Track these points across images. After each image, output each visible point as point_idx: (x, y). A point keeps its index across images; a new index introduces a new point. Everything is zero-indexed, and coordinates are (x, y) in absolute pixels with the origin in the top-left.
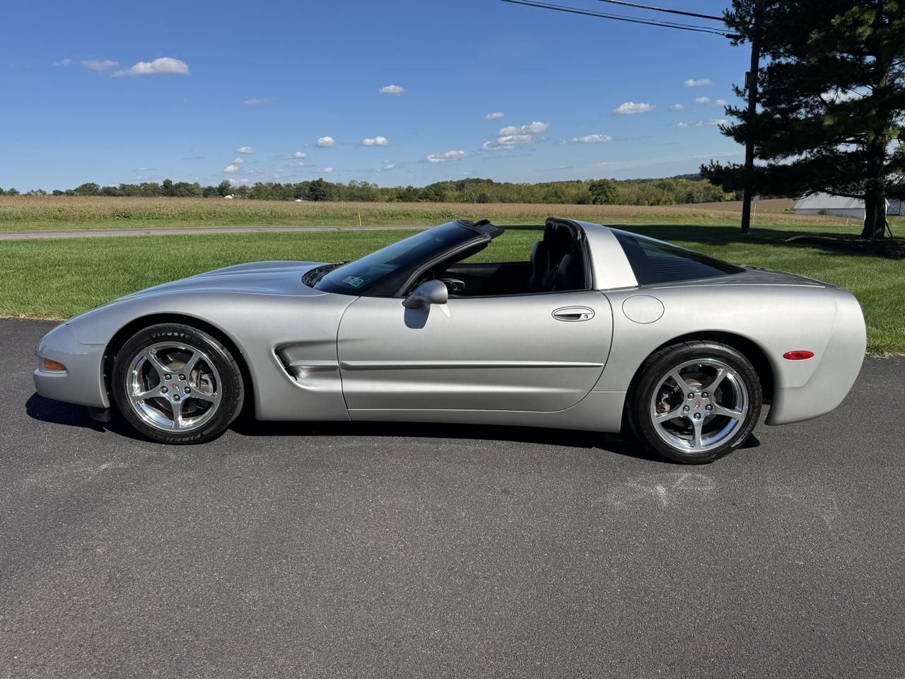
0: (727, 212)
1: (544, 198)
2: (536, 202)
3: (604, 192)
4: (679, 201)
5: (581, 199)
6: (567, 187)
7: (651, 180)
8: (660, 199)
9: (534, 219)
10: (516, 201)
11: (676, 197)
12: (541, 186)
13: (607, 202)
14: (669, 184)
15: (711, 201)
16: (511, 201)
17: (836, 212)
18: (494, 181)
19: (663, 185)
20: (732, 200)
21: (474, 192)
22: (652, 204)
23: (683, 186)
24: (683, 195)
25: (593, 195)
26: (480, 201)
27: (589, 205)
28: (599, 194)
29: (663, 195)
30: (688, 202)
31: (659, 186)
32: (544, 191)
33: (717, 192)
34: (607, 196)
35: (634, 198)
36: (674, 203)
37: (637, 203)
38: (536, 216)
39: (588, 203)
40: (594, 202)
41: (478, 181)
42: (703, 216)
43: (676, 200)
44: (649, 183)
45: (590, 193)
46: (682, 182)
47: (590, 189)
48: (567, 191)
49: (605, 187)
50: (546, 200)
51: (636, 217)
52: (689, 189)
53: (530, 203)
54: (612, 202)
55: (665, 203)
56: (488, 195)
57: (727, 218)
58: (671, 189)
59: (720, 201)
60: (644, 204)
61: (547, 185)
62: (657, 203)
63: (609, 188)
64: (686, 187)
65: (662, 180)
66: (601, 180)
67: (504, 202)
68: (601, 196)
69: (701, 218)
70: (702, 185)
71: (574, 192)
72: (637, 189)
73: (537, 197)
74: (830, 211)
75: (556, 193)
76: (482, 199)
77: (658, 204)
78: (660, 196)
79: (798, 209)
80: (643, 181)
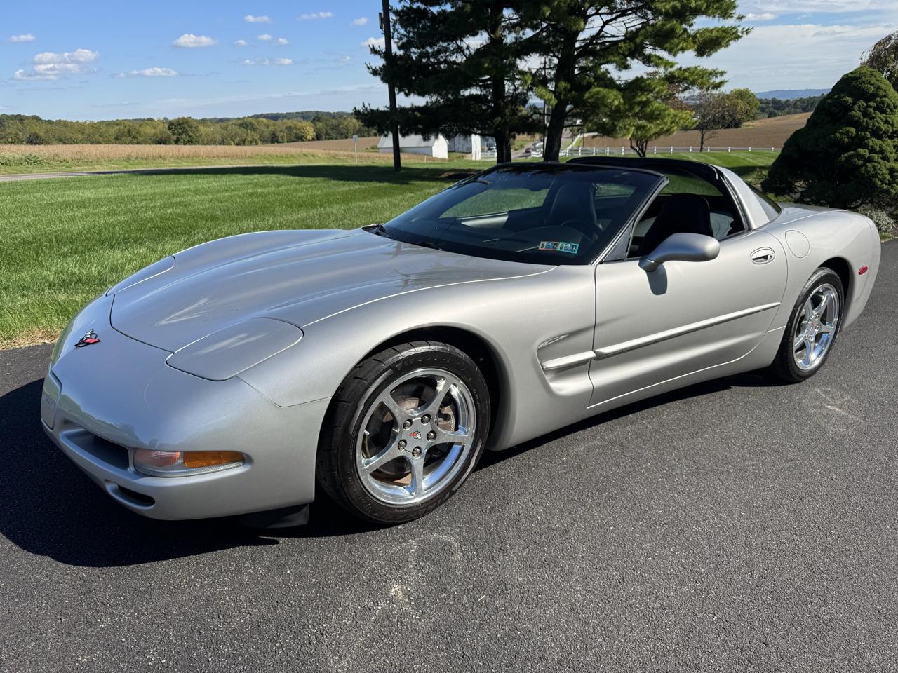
0: (331, 152)
1: (116, 138)
2: (107, 142)
3: (185, 132)
4: (265, 142)
5: (161, 139)
6: (141, 126)
7: (228, 120)
8: (246, 139)
9: (144, 161)
10: (82, 142)
11: (260, 137)
12: (109, 124)
13: (191, 142)
14: (251, 124)
15: (294, 141)
16: (74, 142)
17: (411, 150)
18: (43, 119)
19: (244, 124)
20: (313, 139)
21: (20, 131)
22: (238, 144)
23: (265, 125)
24: (267, 134)
25: (174, 134)
26: (30, 142)
27: (171, 146)
28: (180, 134)
29: (247, 134)
30: (273, 142)
31: (241, 125)
32: (113, 131)
33: (298, 132)
34: (190, 136)
35: (219, 137)
36: (260, 142)
37: (223, 142)
38: (146, 159)
39: (170, 144)
40: (177, 142)
41: (20, 118)
42: (313, 156)
43: (261, 140)
44: (230, 123)
45: (169, 133)
46: (263, 121)
47: (169, 129)
48: (142, 129)
49: (186, 126)
52: (272, 128)
53: (99, 143)
54: (197, 143)
55: (251, 143)
56: (42, 134)
57: (333, 157)
58: (254, 129)
59: (302, 140)
60: (230, 144)
61: (117, 123)
62: (243, 142)
63: (191, 127)
64: (268, 127)
65: (239, 119)
66: (179, 119)
67: (64, 143)
68: (184, 136)
69: (312, 158)
70: (283, 124)
71: (149, 130)
72: (220, 129)
73: (106, 137)
74: (407, 149)
75: (129, 132)
76: (34, 140)
77: (244, 144)
78: (244, 136)
79: (382, 148)
80: (221, 120)
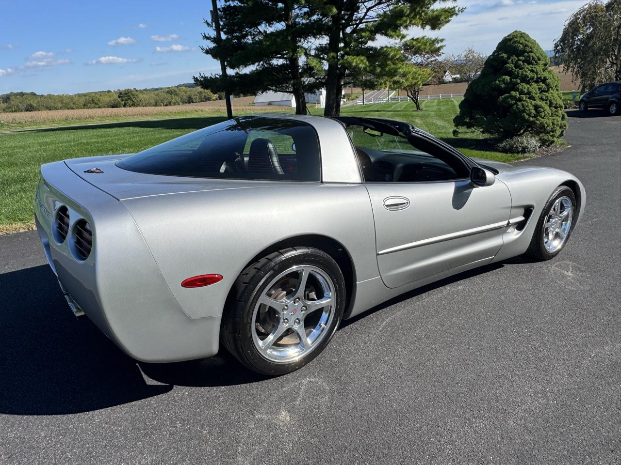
0: (216, 107)
1: (84, 105)
2: (78, 108)
3: (130, 98)
4: (184, 102)
5: (114, 104)
6: (101, 95)
7: (161, 89)
8: (171, 101)
9: (78, 121)
10: (61, 108)
11: (181, 99)
12: (79, 95)
13: (134, 105)
14: (175, 91)
15: (204, 101)
16: (56, 109)
17: (277, 103)
18: (38, 94)
19: (171, 92)
20: (216, 99)
21: (20, 103)
22: (166, 105)
23: (184, 91)
24: (185, 98)
25: (122, 100)
26: (27, 110)
27: (120, 108)
28: (127, 100)
29: (172, 99)
30: (189, 103)
31: (168, 92)
32: (83, 100)
33: (206, 95)
34: (133, 101)
35: (153, 102)
36: (181, 103)
37: (156, 105)
38: (80, 119)
39: (120, 107)
40: (124, 106)
41: (22, 94)
42: (202, 111)
43: (181, 102)
44: (160, 91)
45: (120, 100)
46: (182, 89)
47: (119, 97)
48: (101, 98)
49: (130, 94)
50: (85, 106)
51: (157, 114)
52: (188, 93)
53: (72, 109)
54: (138, 105)
55: (175, 104)
56: (35, 105)
57: (216, 111)
58: (176, 94)
59: (209, 100)
60: (161, 106)
61: (85, 95)
62: (169, 104)
63: (134, 95)
64: (186, 92)
65: (169, 88)
66: (126, 90)
67: (50, 110)
68: (129, 101)
69: (201, 112)
70: (196, 90)
71: (106, 99)
72: (153, 95)
73: (78, 104)
74: (274, 103)
75: (93, 101)
76: (30, 108)
78: (170, 99)
79: (257, 103)
80: (157, 89)
